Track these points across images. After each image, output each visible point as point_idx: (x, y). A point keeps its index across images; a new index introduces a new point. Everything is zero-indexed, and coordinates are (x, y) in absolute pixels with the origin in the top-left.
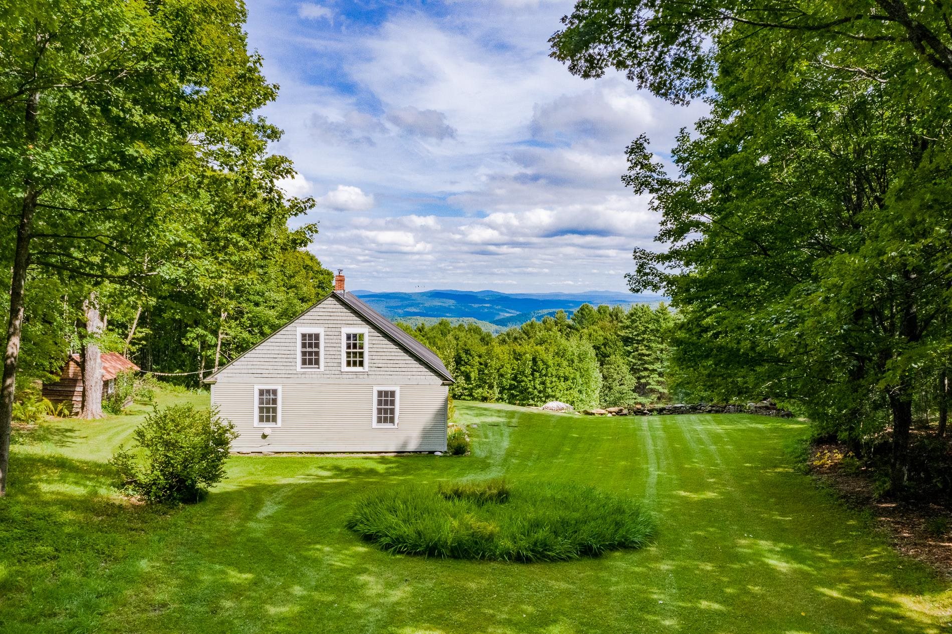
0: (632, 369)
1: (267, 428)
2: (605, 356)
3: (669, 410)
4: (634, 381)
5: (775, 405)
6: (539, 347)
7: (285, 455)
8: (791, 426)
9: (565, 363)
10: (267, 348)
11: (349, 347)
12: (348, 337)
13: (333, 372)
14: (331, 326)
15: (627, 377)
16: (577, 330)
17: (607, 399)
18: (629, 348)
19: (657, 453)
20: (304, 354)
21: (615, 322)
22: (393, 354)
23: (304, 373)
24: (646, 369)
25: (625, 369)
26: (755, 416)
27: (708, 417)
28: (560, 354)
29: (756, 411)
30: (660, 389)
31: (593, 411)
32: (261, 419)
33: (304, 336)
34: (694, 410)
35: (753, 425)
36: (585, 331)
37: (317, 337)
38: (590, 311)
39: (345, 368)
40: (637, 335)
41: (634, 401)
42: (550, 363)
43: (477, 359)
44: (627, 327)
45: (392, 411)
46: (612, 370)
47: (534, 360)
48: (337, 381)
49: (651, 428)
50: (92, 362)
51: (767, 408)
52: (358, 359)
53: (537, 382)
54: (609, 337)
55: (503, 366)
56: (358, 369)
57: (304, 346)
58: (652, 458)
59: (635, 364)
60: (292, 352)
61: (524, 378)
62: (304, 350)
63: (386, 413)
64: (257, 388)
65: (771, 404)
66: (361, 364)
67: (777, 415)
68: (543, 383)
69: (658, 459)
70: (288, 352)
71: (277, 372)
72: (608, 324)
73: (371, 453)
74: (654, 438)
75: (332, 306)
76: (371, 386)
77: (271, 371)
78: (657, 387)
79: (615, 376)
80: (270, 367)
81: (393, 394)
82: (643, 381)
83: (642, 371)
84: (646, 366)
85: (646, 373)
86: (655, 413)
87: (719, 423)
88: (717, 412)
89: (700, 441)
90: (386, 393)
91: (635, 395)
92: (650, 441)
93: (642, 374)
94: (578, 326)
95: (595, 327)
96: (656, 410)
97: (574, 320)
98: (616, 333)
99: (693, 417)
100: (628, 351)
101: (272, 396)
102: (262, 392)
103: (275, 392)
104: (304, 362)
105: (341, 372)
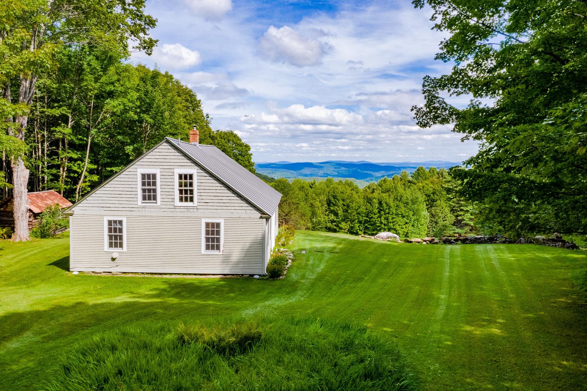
0: (452, 210)
1: (116, 252)
2: (434, 201)
3: (471, 240)
4: (453, 218)
5: (561, 238)
6: (384, 195)
7: (130, 275)
8: (576, 256)
9: (401, 205)
10: (114, 186)
11: (181, 185)
12: (180, 176)
13: (168, 207)
14: (165, 167)
15: (449, 215)
16: (415, 184)
17: (435, 230)
18: (450, 196)
19: (451, 281)
20: (144, 191)
21: (441, 178)
22: (218, 191)
23: (144, 207)
24: (462, 210)
25: (447, 210)
26: (543, 247)
27: (502, 246)
28: (399, 199)
29: (544, 243)
30: (472, 223)
31: (412, 240)
32: (111, 245)
33: (143, 176)
34: (491, 240)
35: (541, 255)
36: (420, 184)
37: (154, 176)
38: (424, 171)
39: (178, 203)
40: (456, 187)
41: (453, 231)
42: (392, 204)
43: (341, 202)
44: (449, 182)
45: (218, 240)
46: (438, 211)
47: (380, 203)
48: (171, 214)
49: (452, 255)
50: (19, 199)
51: (553, 240)
52: (189, 196)
53: (383, 218)
54: (437, 188)
55: (359, 207)
56: (189, 204)
57: (144, 184)
58: (445, 284)
59: (454, 207)
60: (134, 190)
61: (373, 216)
62: (144, 188)
63: (213, 241)
64: (106, 220)
65: (557, 237)
66: (192, 200)
67: (563, 246)
68: (387, 219)
69: (451, 287)
70: (131, 190)
71: (122, 206)
72: (436, 180)
73: (201, 275)
74: (452, 265)
75: (167, 151)
76: (200, 218)
77: (117, 206)
78: (469, 222)
79: (440, 215)
80: (116, 202)
81: (218, 225)
82: (459, 218)
83: (459, 211)
84: (462, 208)
85: (462, 213)
86: (460, 242)
87: (511, 251)
88: (510, 242)
89: (492, 268)
90: (213, 224)
91: (454, 227)
92: (448, 269)
93: (459, 213)
94: (415, 181)
95: (427, 182)
96: (461, 240)
97: (412, 177)
98: (441, 186)
99: (489, 247)
100: (449, 198)
101: (118, 226)
102: (110, 222)
103: (121, 222)
104: (144, 198)
105: (175, 207)
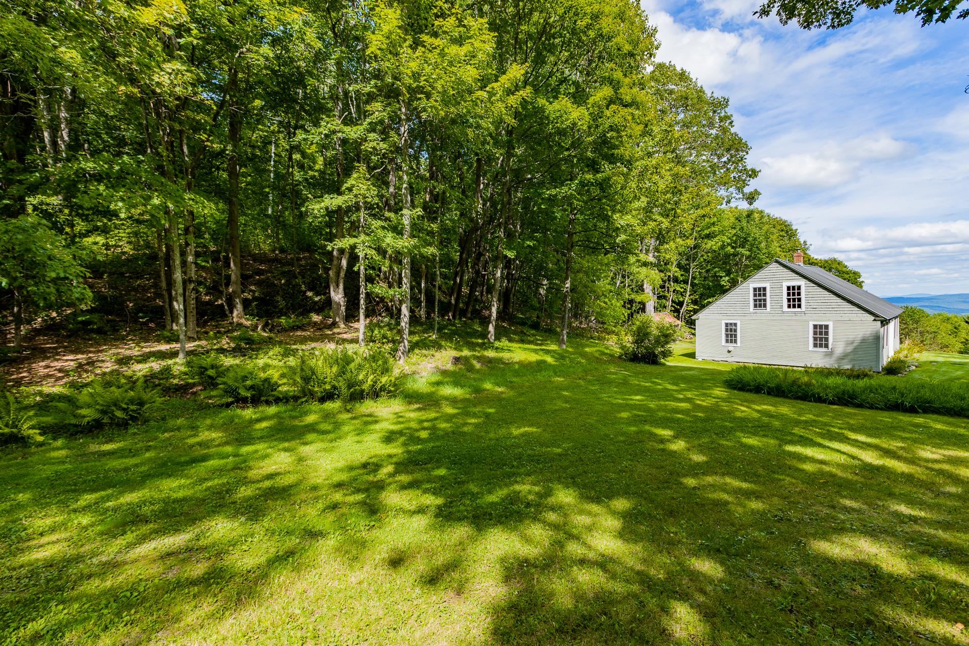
1: (731, 346)
10: (730, 298)
11: (789, 295)
12: (789, 288)
13: (777, 312)
14: (775, 282)
20: (755, 301)
22: (826, 299)
23: (756, 313)
32: (727, 341)
33: (755, 289)
37: (765, 289)
39: (786, 309)
45: (827, 339)
48: (780, 318)
52: (797, 303)
56: (797, 310)
57: (755, 295)
60: (747, 300)
62: (756, 298)
63: (821, 340)
64: (723, 323)
66: (799, 306)
70: (744, 300)
71: (736, 312)
75: (776, 269)
76: (808, 321)
77: (733, 312)
80: (732, 309)
81: (827, 327)
90: (821, 326)
101: (734, 327)
102: (727, 325)
103: (735, 324)
104: (755, 306)
105: (784, 312)
